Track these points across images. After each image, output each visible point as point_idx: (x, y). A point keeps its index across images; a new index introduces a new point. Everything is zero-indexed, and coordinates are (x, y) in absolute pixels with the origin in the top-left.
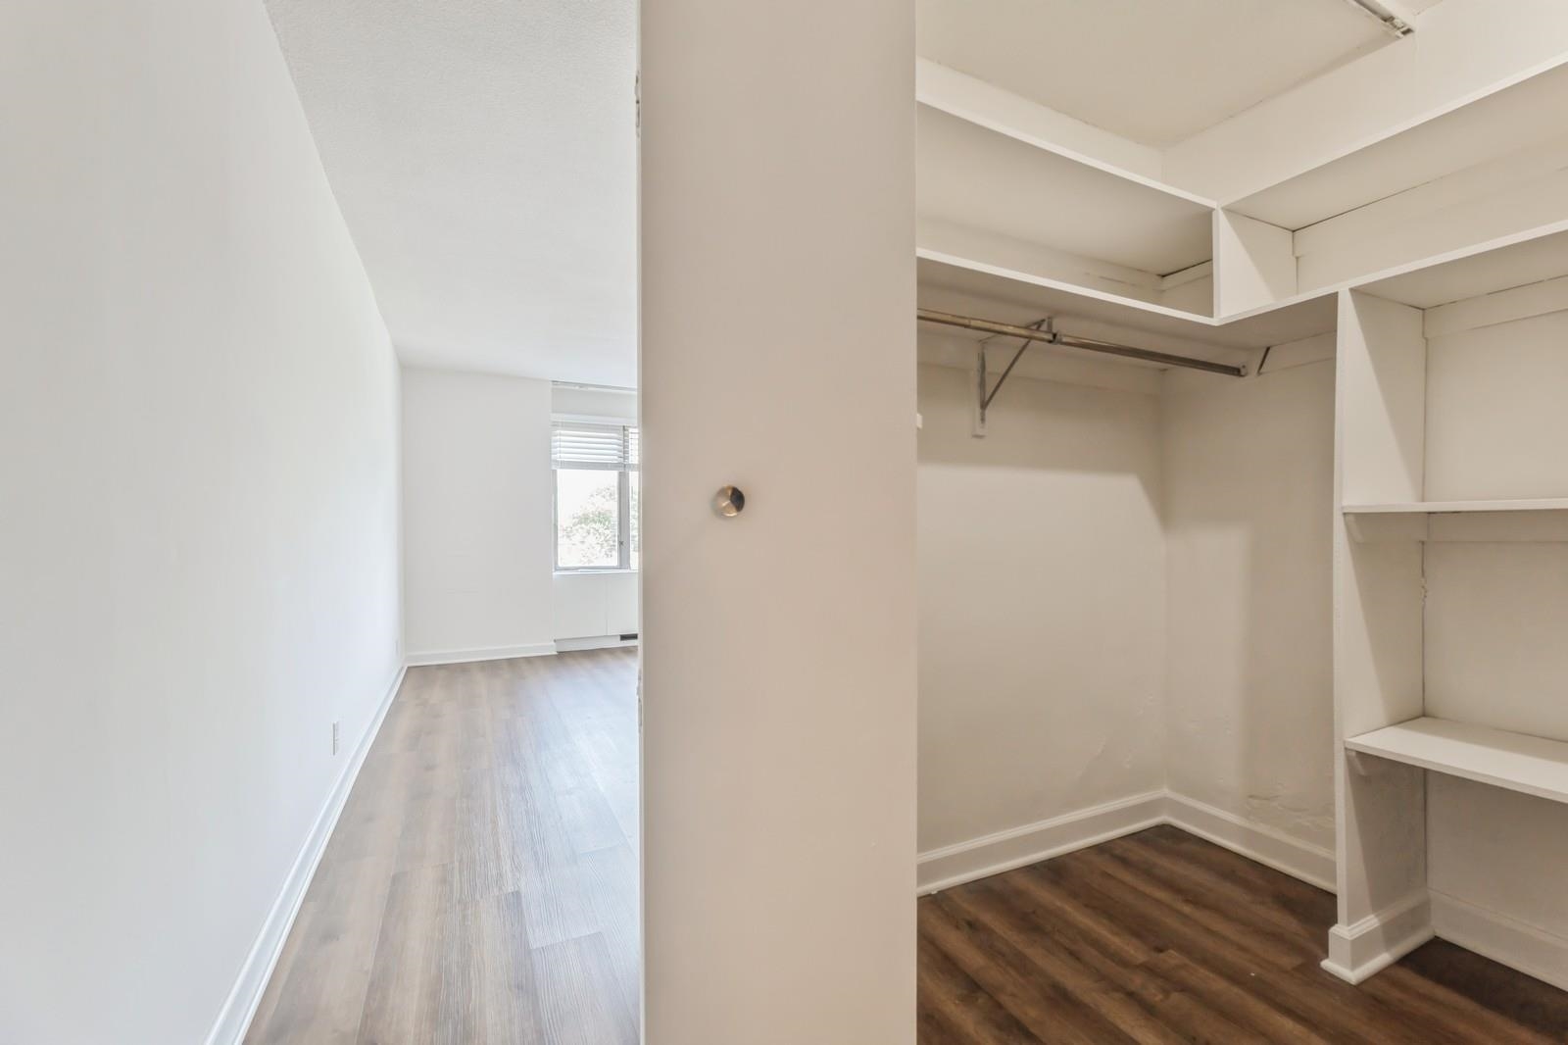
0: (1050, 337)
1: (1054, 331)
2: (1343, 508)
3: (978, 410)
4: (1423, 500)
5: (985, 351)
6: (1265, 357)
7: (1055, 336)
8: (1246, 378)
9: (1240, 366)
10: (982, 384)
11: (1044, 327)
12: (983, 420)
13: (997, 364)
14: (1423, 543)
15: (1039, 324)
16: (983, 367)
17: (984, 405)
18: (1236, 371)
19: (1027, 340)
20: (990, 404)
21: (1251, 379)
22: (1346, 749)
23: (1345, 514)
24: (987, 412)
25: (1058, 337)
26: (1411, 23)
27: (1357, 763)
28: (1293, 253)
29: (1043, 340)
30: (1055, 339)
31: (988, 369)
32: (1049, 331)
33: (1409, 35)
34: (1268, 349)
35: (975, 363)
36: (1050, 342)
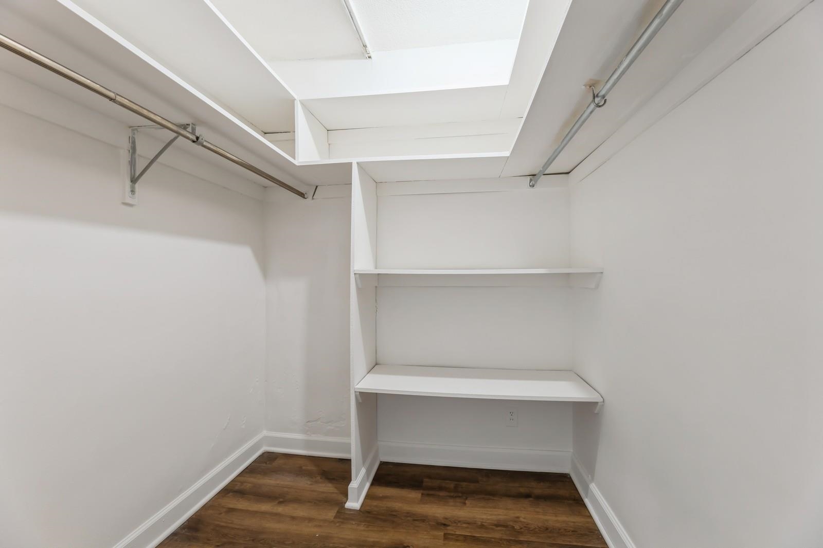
0: (195, 139)
1: (198, 134)
2: (354, 271)
3: (128, 183)
4: (376, 268)
5: (136, 137)
6: (315, 191)
7: (197, 138)
8: (307, 199)
9: (304, 193)
10: (132, 163)
11: (190, 129)
12: (133, 191)
13: (146, 150)
14: (376, 287)
15: (185, 127)
16: (134, 149)
17: (134, 180)
18: (302, 195)
19: (175, 135)
20: (140, 180)
21: (309, 201)
22: (355, 392)
23: (355, 274)
24: (137, 185)
25: (200, 139)
26: (372, 54)
27: (359, 397)
28: (328, 142)
29: (188, 138)
30: (197, 140)
31: (138, 151)
32: (193, 133)
33: (370, 59)
34: (317, 187)
35: (127, 145)
36: (194, 142)
